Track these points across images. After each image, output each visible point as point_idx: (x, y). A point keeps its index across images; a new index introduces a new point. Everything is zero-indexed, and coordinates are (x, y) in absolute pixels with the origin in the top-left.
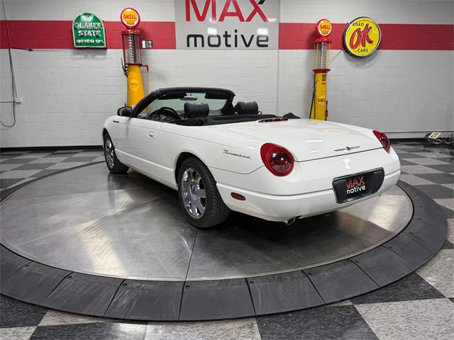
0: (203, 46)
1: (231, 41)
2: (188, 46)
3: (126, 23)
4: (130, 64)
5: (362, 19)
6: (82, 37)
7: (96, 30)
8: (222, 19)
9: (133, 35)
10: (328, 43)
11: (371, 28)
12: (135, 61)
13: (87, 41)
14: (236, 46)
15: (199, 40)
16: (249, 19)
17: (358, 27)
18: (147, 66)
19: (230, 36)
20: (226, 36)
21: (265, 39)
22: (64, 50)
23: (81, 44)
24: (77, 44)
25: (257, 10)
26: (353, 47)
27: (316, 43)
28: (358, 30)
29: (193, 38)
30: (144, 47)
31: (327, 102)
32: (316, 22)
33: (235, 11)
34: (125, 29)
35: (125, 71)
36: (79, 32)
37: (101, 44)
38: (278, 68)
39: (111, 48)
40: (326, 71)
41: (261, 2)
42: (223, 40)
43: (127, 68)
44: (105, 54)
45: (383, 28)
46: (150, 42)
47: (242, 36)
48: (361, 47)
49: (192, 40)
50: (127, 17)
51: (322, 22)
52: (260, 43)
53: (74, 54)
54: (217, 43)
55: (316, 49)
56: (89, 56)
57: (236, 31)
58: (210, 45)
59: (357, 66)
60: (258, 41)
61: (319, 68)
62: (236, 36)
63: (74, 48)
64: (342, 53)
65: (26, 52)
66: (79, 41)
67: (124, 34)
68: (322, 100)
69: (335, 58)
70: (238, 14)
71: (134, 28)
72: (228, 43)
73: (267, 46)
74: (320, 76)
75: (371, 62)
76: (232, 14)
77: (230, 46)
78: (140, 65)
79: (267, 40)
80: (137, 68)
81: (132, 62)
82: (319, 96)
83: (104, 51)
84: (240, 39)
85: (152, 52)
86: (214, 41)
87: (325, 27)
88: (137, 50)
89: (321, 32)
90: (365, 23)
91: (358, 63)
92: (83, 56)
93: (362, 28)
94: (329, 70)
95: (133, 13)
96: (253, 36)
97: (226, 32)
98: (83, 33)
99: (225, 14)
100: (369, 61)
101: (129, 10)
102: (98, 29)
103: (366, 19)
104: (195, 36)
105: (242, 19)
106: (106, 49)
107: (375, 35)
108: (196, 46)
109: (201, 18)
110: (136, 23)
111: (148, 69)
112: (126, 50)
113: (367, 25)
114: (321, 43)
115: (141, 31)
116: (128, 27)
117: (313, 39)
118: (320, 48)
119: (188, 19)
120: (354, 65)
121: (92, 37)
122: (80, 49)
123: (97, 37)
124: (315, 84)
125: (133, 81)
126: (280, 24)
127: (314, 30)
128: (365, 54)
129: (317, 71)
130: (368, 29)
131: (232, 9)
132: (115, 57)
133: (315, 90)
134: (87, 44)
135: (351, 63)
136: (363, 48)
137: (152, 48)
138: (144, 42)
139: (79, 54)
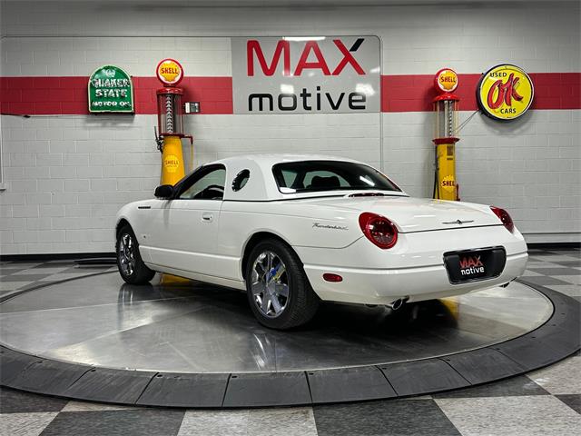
0: (271, 109)
1: (311, 102)
2: (250, 109)
3: (163, 79)
4: (166, 135)
5: (503, 67)
6: (101, 98)
7: (120, 88)
8: (298, 72)
9: (173, 96)
10: (453, 101)
11: (518, 79)
12: (174, 129)
13: (108, 103)
14: (319, 108)
15: (266, 101)
16: (337, 72)
17: (498, 78)
18: (191, 138)
19: (309, 95)
20: (305, 95)
21: (361, 98)
22: (74, 116)
23: (98, 108)
24: (93, 107)
25: (348, 58)
26: (492, 106)
27: (436, 102)
28: (499, 83)
29: (258, 99)
30: (188, 111)
31: (457, 187)
32: (435, 74)
33: (317, 61)
34: (162, 87)
35: (159, 144)
36: (97, 91)
37: (127, 107)
38: (382, 139)
39: (140, 113)
40: (452, 141)
41: (355, 48)
42: (300, 100)
43: (162, 140)
44: (132, 121)
45: (535, 78)
46: (196, 105)
47: (328, 95)
48: (504, 106)
49: (256, 101)
50: (166, 71)
51: (444, 72)
52: (354, 104)
53: (88, 121)
54: (292, 105)
55: (436, 110)
56: (109, 124)
57: (319, 88)
58: (281, 108)
59: (501, 133)
60: (351, 101)
61: (442, 137)
62: (319, 95)
63: (88, 113)
64: (478, 115)
65: (19, 120)
66: (96, 104)
67: (161, 94)
68: (448, 183)
69: (465, 123)
70: (322, 64)
71: (174, 86)
72: (308, 105)
73: (363, 108)
74: (443, 148)
75: (524, 127)
76: (313, 66)
77: (310, 108)
78: (181, 136)
79: (364, 100)
80: (177, 141)
81: (170, 132)
82: (445, 178)
83: (129, 117)
84: (324, 99)
85: (199, 118)
86: (287, 102)
87: (447, 79)
88: (177, 116)
89: (442, 87)
90: (509, 73)
91: (504, 128)
92: (100, 125)
93: (505, 80)
94: (458, 140)
95: (174, 66)
96: (343, 95)
97: (305, 90)
98: (103, 93)
99: (303, 65)
100: (520, 126)
101: (169, 62)
102: (123, 88)
103: (508, 67)
104: (261, 96)
105: (327, 72)
106: (133, 114)
107: (525, 89)
108: (261, 109)
109: (269, 72)
110: (177, 79)
111: (192, 143)
112: (162, 116)
113: (512, 75)
114: (442, 101)
115: (184, 89)
116: (166, 85)
117: (432, 97)
118: (442, 109)
119: (251, 72)
120: (497, 131)
121: (115, 99)
122: (96, 114)
123: (122, 98)
124: (437, 159)
125: (170, 158)
126: (382, 77)
127: (433, 84)
128: (513, 116)
129: (438, 142)
130: (513, 80)
131: (312, 58)
132: (146, 124)
133: (437, 169)
134: (107, 107)
135: (491, 128)
136: (509, 108)
137: (199, 113)
138: (187, 105)
139: (94, 121)
